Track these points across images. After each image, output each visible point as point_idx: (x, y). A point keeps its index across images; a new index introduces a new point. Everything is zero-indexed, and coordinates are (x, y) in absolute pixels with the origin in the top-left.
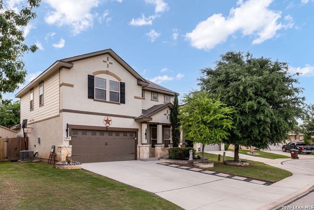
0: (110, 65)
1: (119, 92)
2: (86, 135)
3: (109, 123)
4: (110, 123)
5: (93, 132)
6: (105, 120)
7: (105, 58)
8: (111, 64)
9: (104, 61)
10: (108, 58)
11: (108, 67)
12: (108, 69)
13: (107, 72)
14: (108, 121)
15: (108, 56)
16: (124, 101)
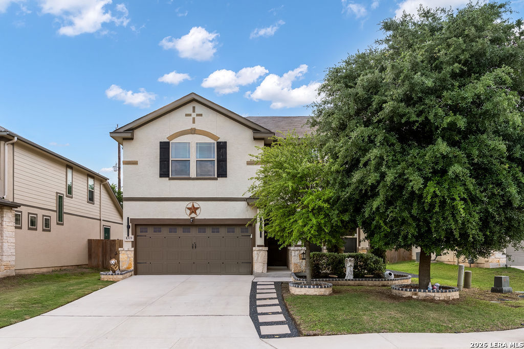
0: (197, 118)
1: (216, 159)
2: (159, 233)
3: (195, 213)
4: (198, 212)
5: (171, 227)
6: (189, 208)
7: (188, 109)
8: (201, 115)
9: (187, 115)
10: (194, 108)
11: (194, 122)
12: (194, 126)
13: (193, 131)
14: (193, 210)
15: (194, 104)
16: (224, 173)
